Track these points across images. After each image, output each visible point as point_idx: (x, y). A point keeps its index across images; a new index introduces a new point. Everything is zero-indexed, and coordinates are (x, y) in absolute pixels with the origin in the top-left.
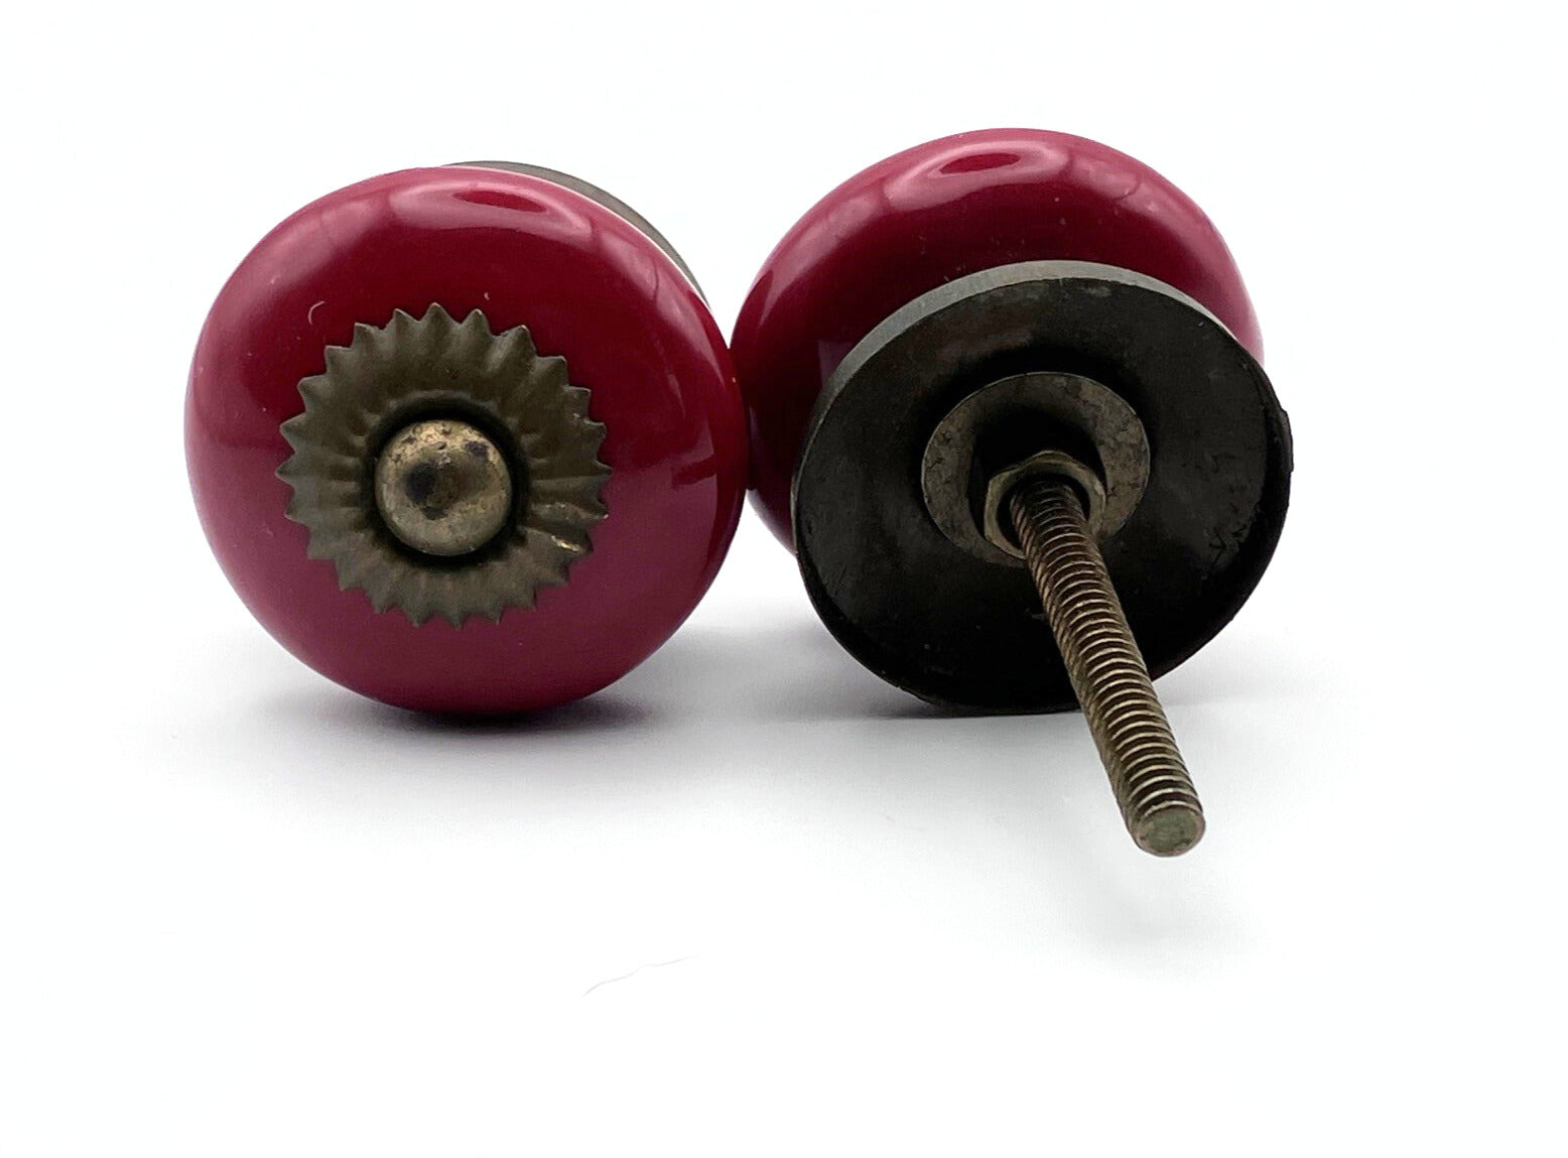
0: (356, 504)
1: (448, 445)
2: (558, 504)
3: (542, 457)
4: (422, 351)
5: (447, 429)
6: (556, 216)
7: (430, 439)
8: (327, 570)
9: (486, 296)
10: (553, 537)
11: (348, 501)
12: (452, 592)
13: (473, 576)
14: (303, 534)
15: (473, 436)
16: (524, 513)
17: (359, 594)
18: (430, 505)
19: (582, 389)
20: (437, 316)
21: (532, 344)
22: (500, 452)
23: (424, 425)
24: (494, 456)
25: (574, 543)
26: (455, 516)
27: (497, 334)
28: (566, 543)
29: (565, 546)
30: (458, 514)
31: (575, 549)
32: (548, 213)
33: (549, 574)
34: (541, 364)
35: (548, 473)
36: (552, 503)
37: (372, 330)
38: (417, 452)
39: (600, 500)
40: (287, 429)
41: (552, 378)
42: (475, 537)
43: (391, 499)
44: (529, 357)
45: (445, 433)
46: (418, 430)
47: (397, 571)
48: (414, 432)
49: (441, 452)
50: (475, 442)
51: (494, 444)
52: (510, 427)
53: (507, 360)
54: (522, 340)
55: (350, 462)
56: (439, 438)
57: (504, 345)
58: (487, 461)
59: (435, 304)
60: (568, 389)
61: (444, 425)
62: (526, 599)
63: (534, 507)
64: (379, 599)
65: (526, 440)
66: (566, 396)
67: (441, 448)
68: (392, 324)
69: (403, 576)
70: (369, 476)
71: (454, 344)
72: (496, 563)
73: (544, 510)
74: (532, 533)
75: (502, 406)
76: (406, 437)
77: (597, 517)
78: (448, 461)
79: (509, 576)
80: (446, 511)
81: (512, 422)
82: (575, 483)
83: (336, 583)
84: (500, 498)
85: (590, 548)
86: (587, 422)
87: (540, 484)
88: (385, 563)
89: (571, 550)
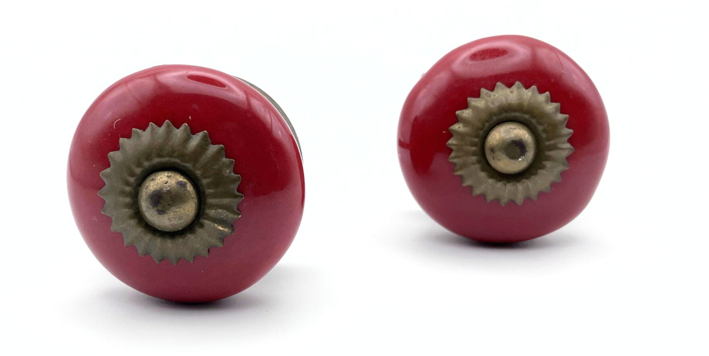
0: (130, 208)
1: (169, 182)
2: (218, 210)
3: (212, 189)
4: (160, 141)
5: (169, 175)
6: (230, 90)
7: (161, 179)
8: (119, 236)
9: (190, 117)
10: (216, 225)
11: (127, 206)
12: (171, 248)
13: (180, 241)
14: (109, 220)
15: (181, 179)
16: (203, 214)
17: (132, 247)
18: (160, 208)
19: (232, 160)
20: (168, 126)
21: (209, 139)
22: (193, 186)
23: (159, 173)
24: (190, 187)
25: (225, 227)
26: (171, 214)
27: (194, 134)
28: (222, 227)
29: (221, 228)
30: (172, 213)
31: (226, 230)
32: (227, 88)
33: (214, 241)
34: (213, 149)
35: (215, 196)
36: (216, 210)
37: (140, 131)
38: (156, 185)
39: (238, 210)
40: (103, 175)
41: (217, 155)
42: (180, 224)
43: (145, 205)
44: (207, 145)
45: (168, 177)
46: (157, 175)
47: (148, 237)
48: (155, 176)
49: (165, 185)
50: (182, 181)
51: (190, 182)
52: (198, 175)
53: (198, 145)
54: (204, 138)
55: (128, 189)
56: (165, 179)
57: (196, 140)
58: (186, 190)
59: (167, 120)
60: (225, 160)
61: (168, 173)
62: (204, 253)
63: (207, 211)
64: (140, 250)
65: (205, 181)
66: (224, 163)
67: (166, 183)
68: (149, 129)
69: (150, 240)
70: (135, 196)
71: (174, 139)
72: (190, 236)
73: (212, 212)
74: (207, 222)
75: (194, 165)
76: (151, 178)
77: (236, 217)
78: (168, 189)
79: (197, 242)
80: (167, 212)
81: (198, 173)
82: (226, 201)
83: (123, 243)
84: (192, 207)
85: (233, 230)
86: (233, 174)
87: (211, 201)
88: (142, 234)
89: (224, 231)
